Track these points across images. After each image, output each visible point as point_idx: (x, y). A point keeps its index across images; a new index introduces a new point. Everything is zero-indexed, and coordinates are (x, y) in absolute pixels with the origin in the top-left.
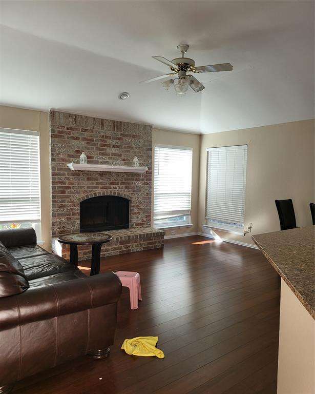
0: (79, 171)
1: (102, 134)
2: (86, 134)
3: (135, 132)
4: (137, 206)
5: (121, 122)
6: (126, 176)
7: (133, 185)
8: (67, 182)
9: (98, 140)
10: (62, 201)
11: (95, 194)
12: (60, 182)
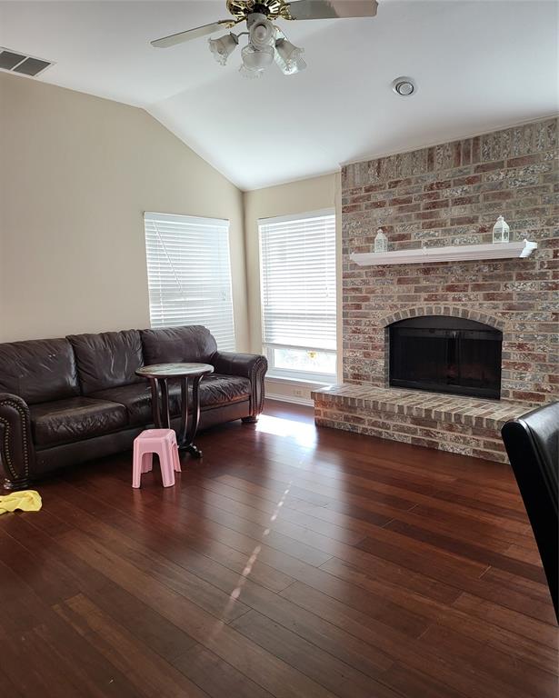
0: (384, 266)
1: (430, 181)
2: (398, 192)
3: (519, 149)
4: (520, 346)
5: (477, 139)
6: (486, 269)
7: (510, 290)
8: (364, 287)
9: (421, 198)
10: (358, 323)
11: (412, 311)
12: (353, 289)
